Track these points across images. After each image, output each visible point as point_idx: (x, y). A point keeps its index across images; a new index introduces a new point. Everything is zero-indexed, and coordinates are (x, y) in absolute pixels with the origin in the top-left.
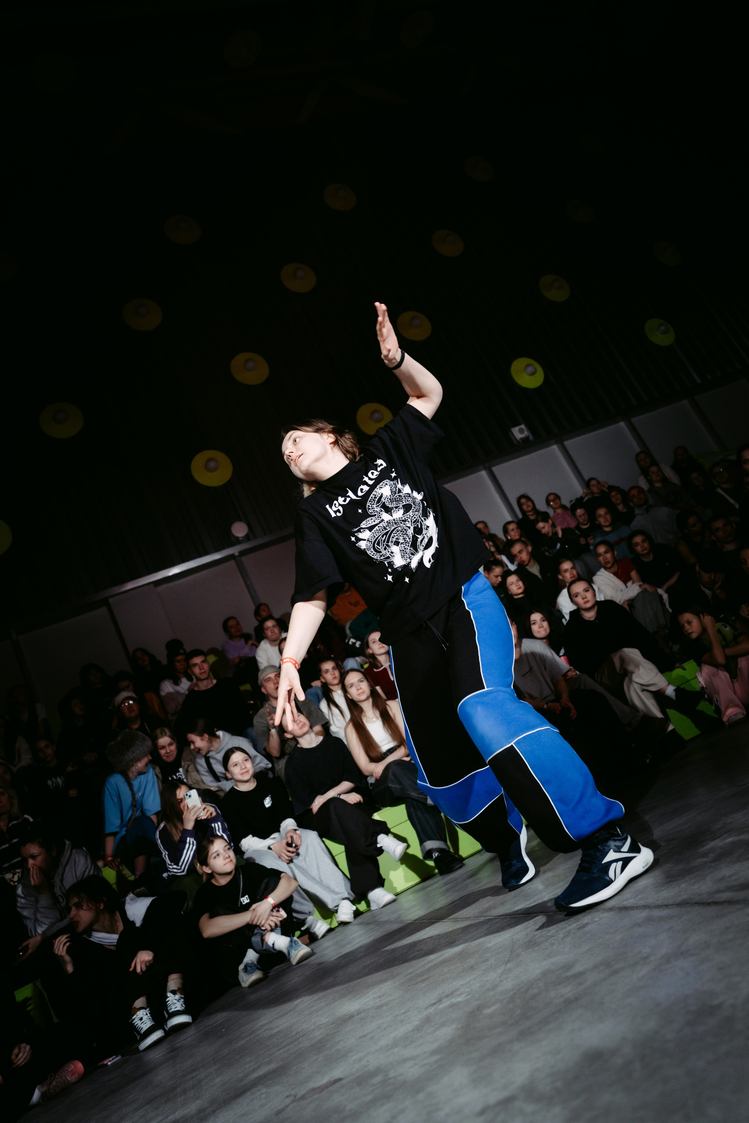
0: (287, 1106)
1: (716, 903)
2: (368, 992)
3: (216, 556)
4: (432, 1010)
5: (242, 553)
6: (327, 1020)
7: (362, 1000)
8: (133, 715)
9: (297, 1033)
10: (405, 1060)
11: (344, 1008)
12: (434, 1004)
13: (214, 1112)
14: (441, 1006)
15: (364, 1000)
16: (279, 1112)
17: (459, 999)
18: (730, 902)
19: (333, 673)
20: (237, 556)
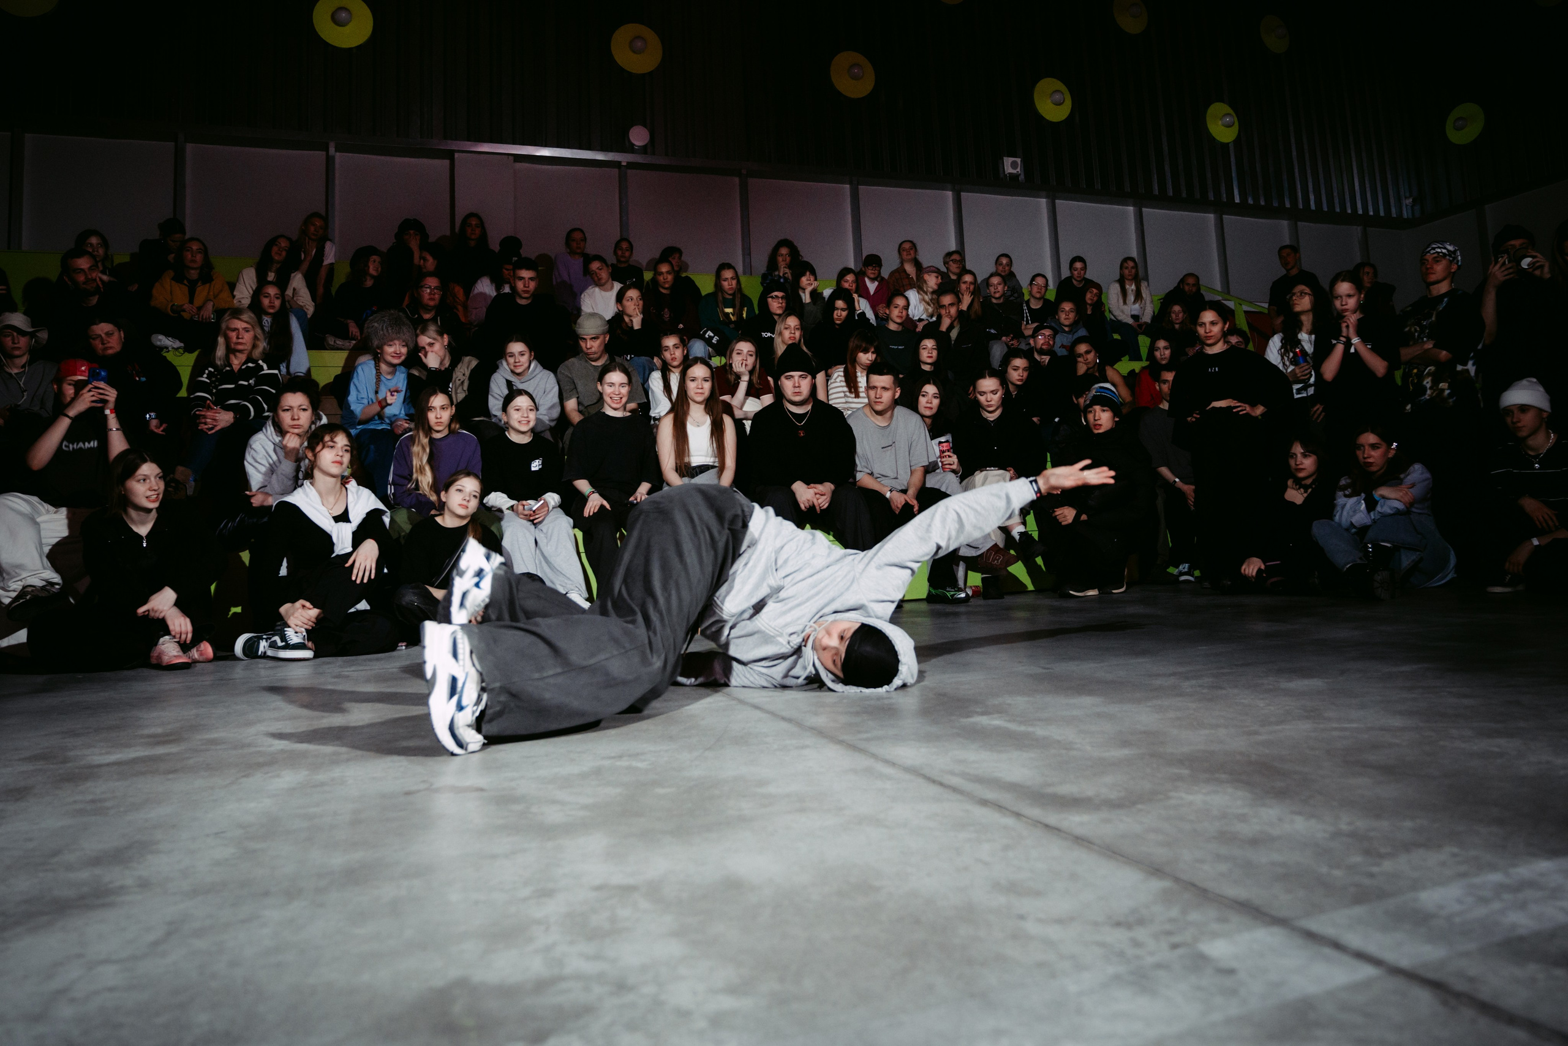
0: (418, 791)
1: (941, 784)
3: (599, 156)
4: (607, 763)
5: (631, 165)
8: (432, 303)
10: (554, 802)
12: (613, 758)
13: (348, 760)
14: (618, 763)
16: (408, 793)
17: (640, 765)
18: (955, 790)
19: (676, 353)
20: (623, 166)
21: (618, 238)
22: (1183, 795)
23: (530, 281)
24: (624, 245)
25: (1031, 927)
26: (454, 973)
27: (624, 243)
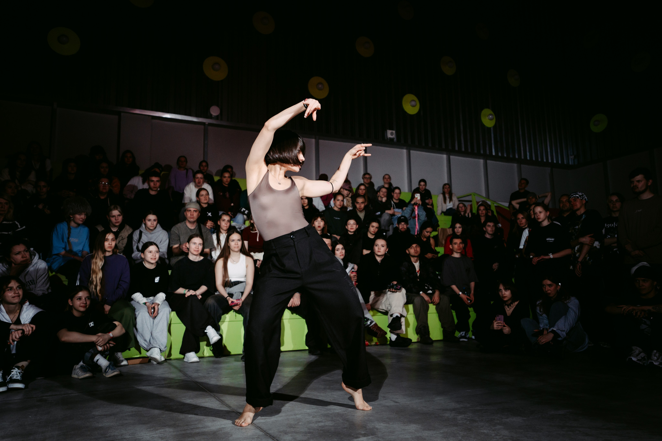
2: (158, 430)
3: (195, 119)
5: (210, 124)
6: (128, 437)
7: (152, 434)
8: (104, 191)
9: (110, 436)
11: (141, 433)
15: (153, 435)
19: (226, 223)
20: (206, 124)
21: (202, 159)
23: (157, 182)
24: (204, 164)
27: (204, 163)
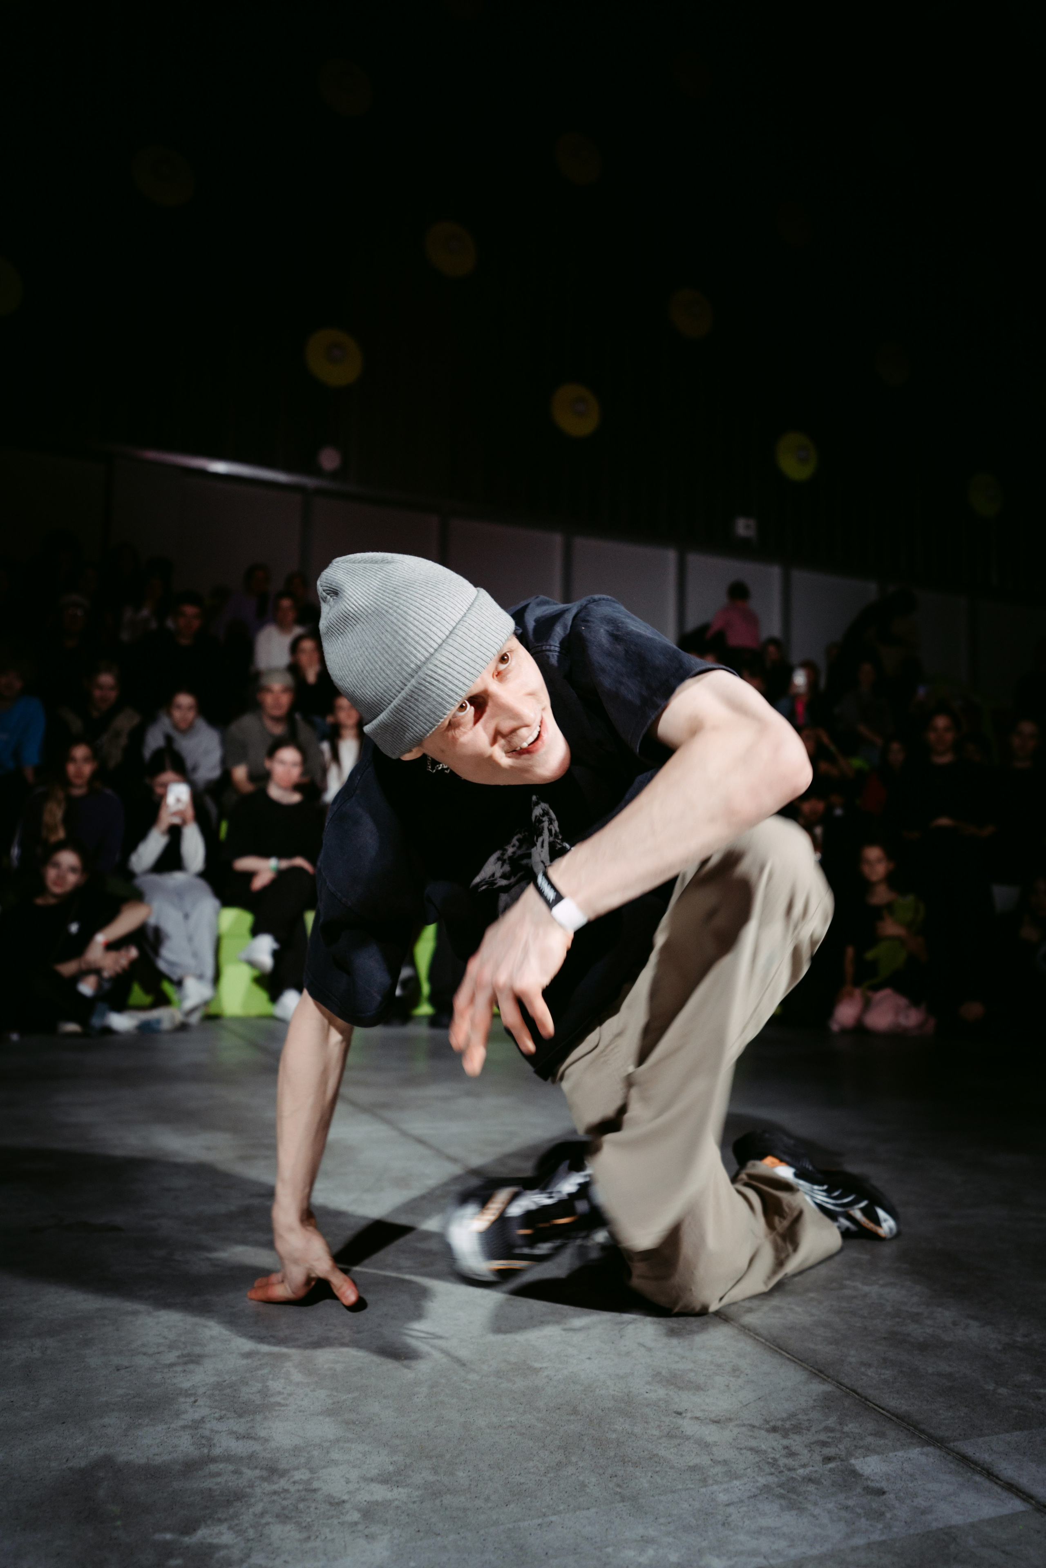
0: (47, 1228)
3: (283, 478)
5: (318, 492)
10: (197, 1247)
16: (34, 1230)
20: (310, 491)
22: (859, 1285)
23: (194, 619)
25: (689, 1427)
26: (97, 1451)
